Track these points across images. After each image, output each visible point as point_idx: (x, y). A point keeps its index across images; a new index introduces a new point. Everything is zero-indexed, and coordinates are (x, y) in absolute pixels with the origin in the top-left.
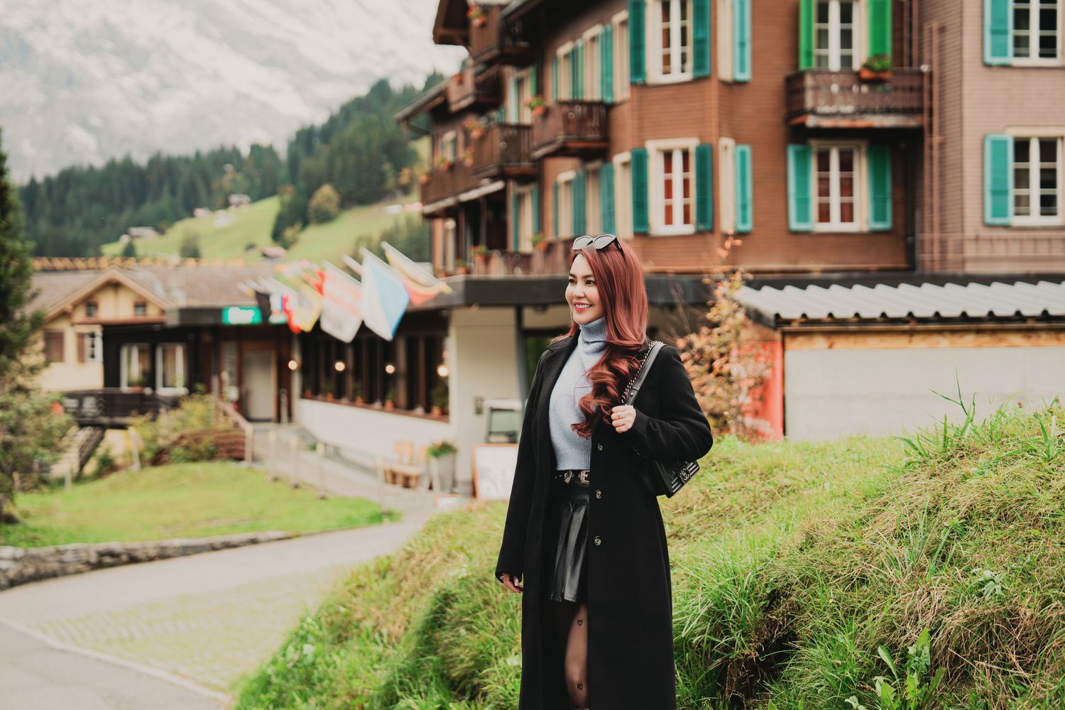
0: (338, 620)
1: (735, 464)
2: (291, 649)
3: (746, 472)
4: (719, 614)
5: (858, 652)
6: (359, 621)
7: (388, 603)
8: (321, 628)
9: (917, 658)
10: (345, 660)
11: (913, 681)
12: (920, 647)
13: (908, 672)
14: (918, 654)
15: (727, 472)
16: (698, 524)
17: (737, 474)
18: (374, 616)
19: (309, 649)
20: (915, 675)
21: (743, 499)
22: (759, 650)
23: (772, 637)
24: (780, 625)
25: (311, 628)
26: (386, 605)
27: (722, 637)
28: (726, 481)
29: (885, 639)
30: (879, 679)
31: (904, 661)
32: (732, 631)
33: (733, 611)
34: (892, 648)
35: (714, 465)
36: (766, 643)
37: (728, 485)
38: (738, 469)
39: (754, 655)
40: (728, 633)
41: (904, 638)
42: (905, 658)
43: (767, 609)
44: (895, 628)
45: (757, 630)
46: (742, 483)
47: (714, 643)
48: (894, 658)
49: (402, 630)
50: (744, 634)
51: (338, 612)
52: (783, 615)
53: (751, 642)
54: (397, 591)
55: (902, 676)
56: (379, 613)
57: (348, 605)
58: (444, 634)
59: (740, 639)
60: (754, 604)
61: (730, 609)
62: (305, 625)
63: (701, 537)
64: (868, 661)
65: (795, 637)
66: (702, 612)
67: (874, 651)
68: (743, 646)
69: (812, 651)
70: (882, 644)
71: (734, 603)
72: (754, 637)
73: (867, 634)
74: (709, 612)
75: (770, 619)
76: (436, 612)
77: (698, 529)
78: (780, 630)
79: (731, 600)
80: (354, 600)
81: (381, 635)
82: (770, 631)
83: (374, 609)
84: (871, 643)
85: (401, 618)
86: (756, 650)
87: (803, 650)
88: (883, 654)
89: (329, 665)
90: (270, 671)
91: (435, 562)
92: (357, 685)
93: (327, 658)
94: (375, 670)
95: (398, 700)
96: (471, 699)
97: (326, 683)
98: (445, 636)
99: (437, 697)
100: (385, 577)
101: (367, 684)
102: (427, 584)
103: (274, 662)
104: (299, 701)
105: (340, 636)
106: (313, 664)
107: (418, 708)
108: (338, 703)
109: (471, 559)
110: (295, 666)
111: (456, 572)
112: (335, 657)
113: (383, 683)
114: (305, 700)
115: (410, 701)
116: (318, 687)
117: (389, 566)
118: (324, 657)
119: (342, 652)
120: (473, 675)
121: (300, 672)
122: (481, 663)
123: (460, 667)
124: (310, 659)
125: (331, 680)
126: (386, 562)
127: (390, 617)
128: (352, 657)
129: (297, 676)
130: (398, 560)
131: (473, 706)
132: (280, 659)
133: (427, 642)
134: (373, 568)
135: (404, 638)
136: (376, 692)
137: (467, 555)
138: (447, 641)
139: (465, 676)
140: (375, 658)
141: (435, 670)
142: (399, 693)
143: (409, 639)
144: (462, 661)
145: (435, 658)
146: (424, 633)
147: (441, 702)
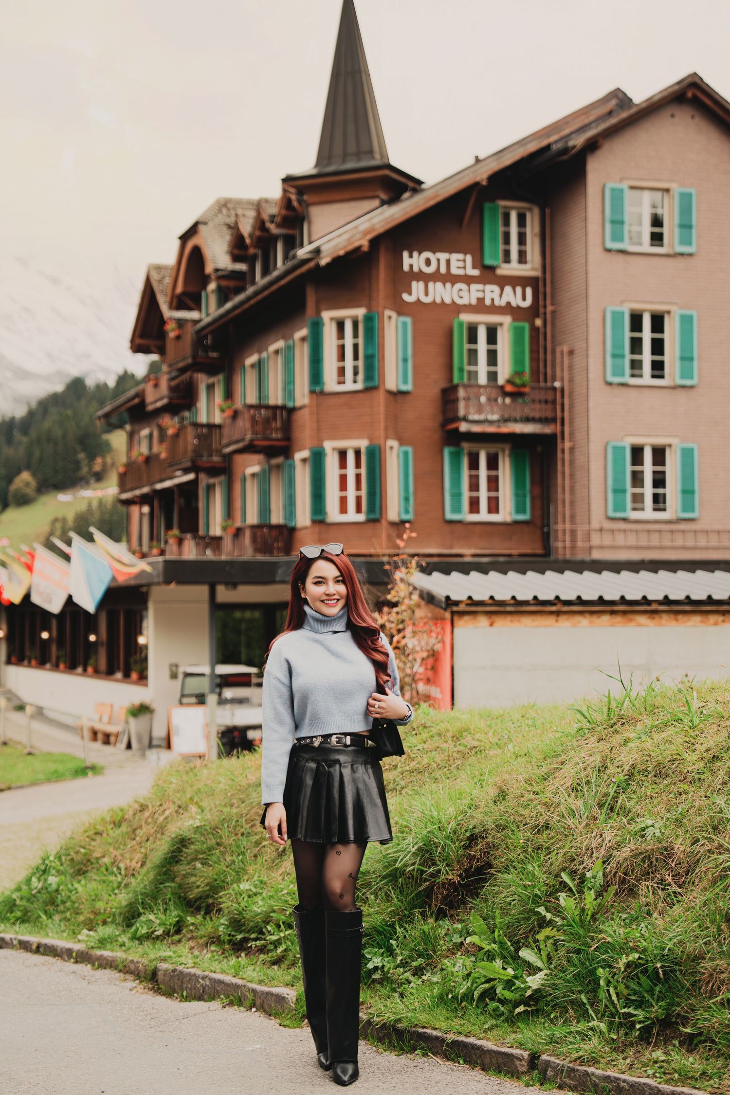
0: (78, 858)
1: (432, 729)
2: (34, 879)
3: (440, 735)
4: (427, 851)
5: (544, 877)
6: (98, 859)
7: (125, 845)
8: (62, 865)
9: (592, 880)
10: (83, 888)
11: (590, 896)
12: (595, 873)
13: (585, 890)
14: (594, 877)
15: (425, 735)
16: (403, 779)
17: (432, 737)
18: (113, 856)
19: (53, 880)
20: (592, 892)
21: (439, 758)
22: (460, 876)
23: (471, 867)
24: (478, 858)
25: (53, 864)
26: (122, 847)
27: (430, 867)
28: (425, 742)
29: (566, 867)
30: (562, 896)
31: (583, 882)
32: (438, 862)
33: (439, 849)
34: (572, 873)
35: (414, 729)
36: (466, 871)
37: (425, 746)
38: (433, 732)
39: (456, 879)
40: (434, 864)
41: (582, 866)
42: (583, 880)
43: (466, 847)
44: (574, 860)
45: (458, 862)
46: (437, 745)
47: (422, 872)
48: (574, 880)
49: (139, 865)
50: (448, 865)
51: (77, 852)
52: (480, 851)
53: (454, 870)
54: (133, 836)
55: (581, 892)
56: (115, 853)
57: (88, 847)
58: (182, 868)
59: (445, 868)
60: (457, 844)
61: (437, 847)
62: (47, 862)
63: (405, 790)
64: (552, 882)
65: (491, 866)
66: (413, 850)
67: (558, 875)
68: (447, 873)
69: (506, 876)
70: (564, 870)
71: (440, 843)
72: (457, 867)
73: (551, 864)
74: (420, 849)
75: (470, 854)
76: (173, 852)
77: (402, 783)
78: (478, 862)
79: (437, 841)
80: (93, 843)
81: (119, 868)
82: (469, 863)
83: (111, 849)
84: (555, 869)
85: (138, 856)
86: (458, 875)
87: (500, 875)
88: (565, 877)
89: (71, 892)
90: (14, 896)
91: (167, 813)
92: (100, 905)
93: (70, 886)
94: (116, 894)
95: (139, 915)
96: (206, 914)
97: (69, 904)
98: (182, 869)
99: (175, 913)
100: (120, 826)
101: (110, 905)
102: (162, 829)
103: (19, 889)
104: (44, 917)
105: (79, 870)
106: (57, 891)
107: (158, 921)
108: (81, 918)
109: (203, 811)
110: (39, 892)
111: (191, 822)
112: (76, 885)
113: (124, 903)
114: (50, 916)
115: (152, 917)
116: (61, 908)
117: (123, 817)
118: (66, 885)
119: (83, 882)
120: (208, 896)
121: (45, 896)
122: (215, 888)
123: (196, 891)
124: (54, 887)
125: (74, 902)
126: (120, 814)
127: (127, 855)
128: (93, 885)
129: (41, 900)
130: (131, 813)
131: (208, 919)
132: (24, 887)
133: (165, 874)
134: (108, 819)
135: (144, 871)
136: (118, 910)
137: (200, 807)
138: (184, 872)
139: (201, 898)
140: (115, 885)
141: (173, 894)
142: (142, 911)
143: (148, 872)
144: (198, 887)
145: (173, 885)
146: (163, 867)
147: (179, 916)
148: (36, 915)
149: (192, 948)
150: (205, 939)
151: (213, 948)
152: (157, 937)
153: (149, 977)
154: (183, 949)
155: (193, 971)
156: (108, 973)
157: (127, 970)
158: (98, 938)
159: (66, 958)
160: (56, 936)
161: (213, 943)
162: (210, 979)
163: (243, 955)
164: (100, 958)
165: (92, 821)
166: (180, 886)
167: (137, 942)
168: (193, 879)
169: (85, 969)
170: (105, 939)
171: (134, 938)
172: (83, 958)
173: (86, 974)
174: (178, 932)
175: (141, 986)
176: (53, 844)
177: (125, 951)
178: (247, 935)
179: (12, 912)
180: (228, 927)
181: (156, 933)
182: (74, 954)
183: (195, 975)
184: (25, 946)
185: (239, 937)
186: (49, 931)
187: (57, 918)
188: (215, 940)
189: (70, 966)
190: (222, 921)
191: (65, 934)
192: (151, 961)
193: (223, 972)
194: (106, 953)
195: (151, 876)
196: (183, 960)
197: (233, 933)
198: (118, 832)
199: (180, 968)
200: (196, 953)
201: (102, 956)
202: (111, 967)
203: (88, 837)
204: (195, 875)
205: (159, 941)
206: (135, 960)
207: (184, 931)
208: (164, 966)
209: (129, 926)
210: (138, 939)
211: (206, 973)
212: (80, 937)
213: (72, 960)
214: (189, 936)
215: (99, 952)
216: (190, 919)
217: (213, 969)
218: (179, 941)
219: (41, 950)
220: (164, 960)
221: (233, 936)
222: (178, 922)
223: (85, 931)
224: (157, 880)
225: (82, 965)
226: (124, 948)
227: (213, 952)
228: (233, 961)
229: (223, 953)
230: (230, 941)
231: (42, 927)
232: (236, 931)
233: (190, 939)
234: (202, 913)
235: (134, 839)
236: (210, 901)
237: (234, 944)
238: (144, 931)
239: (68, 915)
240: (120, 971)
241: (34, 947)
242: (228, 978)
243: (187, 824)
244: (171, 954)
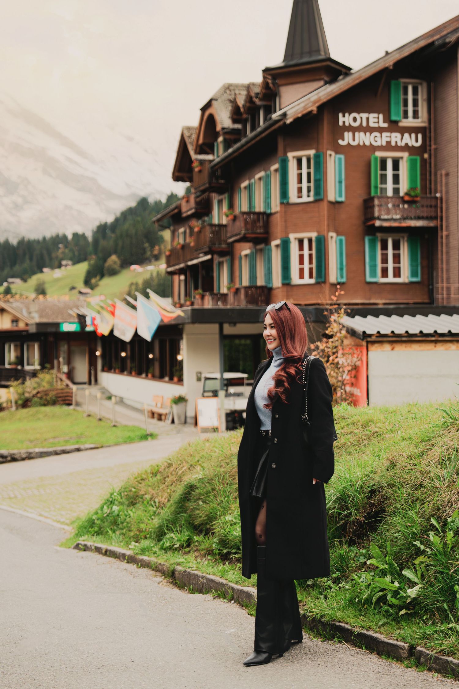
0: (131, 494)
1: (347, 419)
2: (105, 507)
3: (353, 424)
4: (343, 500)
5: (420, 520)
6: (143, 495)
8: (121, 498)
9: (452, 524)
10: (135, 514)
11: (450, 534)
12: (454, 519)
13: (447, 530)
14: (453, 522)
18: (151, 494)
19: (115, 508)
20: (452, 532)
21: (352, 438)
22: (365, 517)
23: (372, 511)
24: (376, 505)
25: (116, 498)
26: (157, 488)
27: (345, 511)
29: (434, 514)
30: (431, 533)
31: (445, 525)
32: (350, 508)
33: (351, 499)
34: (438, 519)
36: (368, 513)
39: (362, 519)
40: (348, 509)
41: (445, 514)
42: (445, 523)
43: (369, 498)
44: (440, 509)
45: (363, 507)
46: (352, 430)
47: (340, 514)
48: (439, 523)
49: (166, 500)
50: (356, 509)
51: (131, 491)
52: (378, 500)
53: (360, 513)
54: (163, 482)
55: (444, 532)
56: (154, 492)
57: (136, 487)
59: (354, 512)
60: (362, 495)
61: (349, 497)
62: (113, 496)
64: (425, 524)
65: (385, 511)
66: (334, 499)
67: (429, 520)
68: (356, 515)
69: (394, 518)
70: (433, 516)
71: (351, 495)
72: (362, 511)
73: (424, 512)
74: (337, 498)
75: (371, 502)
76: (186, 493)
78: (376, 508)
79: (349, 493)
80: (140, 485)
81: (155, 502)
82: (371, 508)
83: (150, 490)
84: (427, 515)
85: (166, 495)
86: (363, 517)
87: (389, 518)
88: (433, 521)
89: (126, 516)
90: (94, 518)
91: (184, 469)
92: (143, 526)
93: (126, 512)
94: (152, 519)
95: (165, 534)
96: (205, 535)
97: (125, 524)
98: (191, 505)
99: (187, 533)
100: (156, 476)
101: (148, 526)
102: (180, 480)
103: (96, 513)
104: (110, 532)
105: (132, 502)
106: (118, 515)
107: (176, 539)
108: (132, 534)
109: (204, 469)
110: (108, 516)
111: (197, 476)
112: (130, 512)
113: (157, 526)
114: (114, 532)
115: (172, 535)
116: (121, 526)
117: (158, 471)
118: (124, 512)
119: (134, 510)
120: (206, 523)
121: (111, 519)
122: (211, 518)
123: (199, 519)
124: (116, 513)
125: (128, 523)
126: (157, 468)
127: (160, 494)
128: (139, 512)
129: (109, 521)
130: (163, 468)
131: (207, 538)
132: (100, 512)
133: (181, 507)
134: (149, 471)
135: (168, 505)
136: (153, 530)
137: (202, 467)
138: (192, 507)
139: (202, 524)
140: (152, 514)
141: (186, 521)
142: (166, 531)
143: (171, 506)
144: (200, 517)
145: (185, 515)
146: (179, 503)
147: (189, 535)
148: (105, 530)
149: (196, 557)
150: (204, 551)
151: (209, 557)
152: (176, 549)
153: (170, 575)
154: (191, 557)
155: (196, 572)
156: (145, 571)
157: (158, 569)
158: (140, 548)
159: (122, 559)
160: (117, 545)
161: (209, 554)
162: (207, 579)
163: (227, 563)
164: (142, 560)
165: (140, 472)
166: (190, 516)
167: (164, 551)
168: (197, 512)
169: (132, 567)
170: (145, 549)
171: (162, 548)
172: (132, 560)
173: (133, 571)
174: (188, 546)
175: (165, 581)
176: (117, 485)
177: (157, 557)
178: (230, 550)
179: (92, 528)
180: (218, 544)
181: (175, 546)
182: (126, 558)
183: (197, 575)
184: (98, 550)
185: (225, 551)
186: (113, 541)
187: (118, 533)
188: (210, 552)
189: (124, 565)
190: (215, 540)
191: (122, 544)
192: (171, 565)
193: (214, 574)
194: (145, 558)
195: (173, 508)
196: (190, 565)
197: (221, 549)
198: (155, 479)
199: (188, 570)
200: (199, 560)
201: (142, 559)
202: (148, 567)
203: (137, 481)
204: (198, 509)
205: (176, 552)
206: (162, 563)
207: (192, 546)
208: (179, 568)
209: (159, 540)
210: (165, 549)
211: (204, 574)
212: (130, 547)
213: (125, 561)
214: (195, 549)
215: (141, 557)
216: (196, 538)
217: (208, 572)
218: (189, 552)
219: (108, 553)
220: (179, 564)
221: (222, 550)
222: (188, 539)
223: (133, 543)
224: (176, 512)
225: (131, 565)
226: (156, 555)
227: (209, 560)
228: (221, 567)
229: (215, 561)
230: (219, 554)
231: (110, 538)
232: (223, 547)
233: (196, 551)
234: (203, 534)
235: (164, 483)
236: (208, 526)
237: (222, 556)
238: (168, 544)
239: (124, 531)
240: (153, 570)
241: (104, 551)
242: (217, 579)
243: (194, 477)
244: (184, 560)
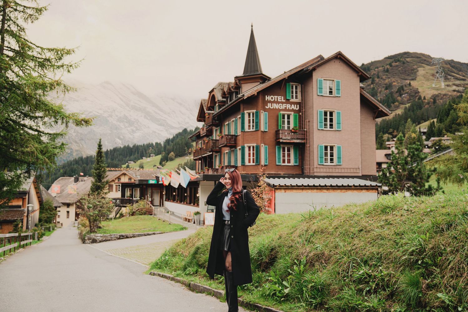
0: (174, 252)
2: (163, 257)
3: (266, 221)
4: (260, 253)
5: (290, 261)
6: (178, 252)
8: (169, 253)
11: (302, 266)
12: (304, 260)
14: (303, 261)
15: (262, 221)
16: (255, 233)
17: (264, 221)
19: (167, 258)
21: (265, 227)
22: (269, 260)
25: (167, 253)
26: (184, 249)
30: (295, 266)
31: (300, 262)
33: (263, 252)
34: (298, 260)
36: (270, 258)
37: (262, 224)
39: (268, 261)
40: (262, 256)
41: (300, 258)
42: (300, 261)
43: (271, 252)
44: (298, 256)
46: (265, 224)
47: (259, 259)
48: (298, 262)
49: (188, 254)
50: (265, 257)
51: (173, 250)
52: (274, 253)
54: (187, 246)
55: (300, 265)
57: (176, 249)
58: (198, 255)
60: (268, 251)
63: (256, 236)
64: (292, 262)
65: (277, 258)
66: (256, 252)
67: (294, 260)
68: (265, 259)
69: (280, 260)
70: (296, 259)
72: (268, 257)
73: (292, 257)
74: (258, 252)
75: (271, 254)
76: (196, 251)
77: (255, 234)
78: (273, 256)
79: (263, 250)
81: (183, 255)
82: (271, 256)
83: (182, 250)
84: (293, 259)
85: (188, 252)
87: (278, 260)
88: (296, 261)
89: (171, 261)
90: (158, 261)
91: (195, 240)
92: (178, 265)
93: (171, 259)
94: (182, 262)
97: (171, 264)
99: (196, 268)
100: (184, 244)
101: (180, 265)
102: (194, 245)
104: (164, 268)
105: (174, 255)
106: (168, 260)
108: (173, 268)
110: (164, 261)
111: (201, 243)
113: (184, 265)
114: (166, 268)
115: (190, 269)
116: (169, 265)
119: (174, 258)
120: (204, 263)
126: (185, 240)
127: (185, 252)
128: (177, 259)
129: (164, 263)
130: (187, 240)
133: (194, 257)
134: (181, 242)
136: (182, 267)
137: (203, 239)
138: (198, 257)
139: (202, 264)
140: (182, 260)
141: (195, 263)
142: (187, 267)
143: (190, 256)
144: (202, 261)
145: (195, 260)
146: (193, 255)
148: (162, 267)
149: (199, 278)
150: (202, 275)
153: (188, 286)
154: (197, 278)
155: (199, 284)
156: (178, 284)
157: (183, 283)
158: (177, 274)
160: (167, 273)
161: (205, 277)
162: (203, 287)
164: (177, 279)
166: (197, 261)
167: (186, 276)
169: (173, 282)
171: (185, 274)
172: (173, 279)
174: (196, 273)
175: (186, 288)
176: (168, 248)
177: (183, 278)
179: (157, 266)
181: (191, 273)
182: (171, 278)
183: (199, 286)
184: (159, 275)
186: (166, 271)
187: (168, 268)
191: (169, 273)
192: (189, 281)
193: (206, 285)
195: (190, 258)
196: (197, 281)
199: (196, 283)
202: (179, 282)
203: (176, 246)
204: (201, 257)
205: (191, 276)
206: (185, 281)
207: (198, 273)
208: (192, 283)
209: (184, 271)
211: (202, 285)
212: (172, 274)
213: (170, 280)
214: (199, 275)
216: (199, 270)
217: (204, 284)
218: (196, 276)
220: (192, 281)
222: (196, 271)
223: (174, 272)
224: (192, 259)
227: (204, 279)
228: (209, 282)
229: (207, 280)
231: (164, 271)
234: (203, 268)
238: (188, 273)
239: (170, 267)
240: (181, 284)
241: (161, 276)
242: (208, 287)
243: (199, 243)
244: (194, 279)
